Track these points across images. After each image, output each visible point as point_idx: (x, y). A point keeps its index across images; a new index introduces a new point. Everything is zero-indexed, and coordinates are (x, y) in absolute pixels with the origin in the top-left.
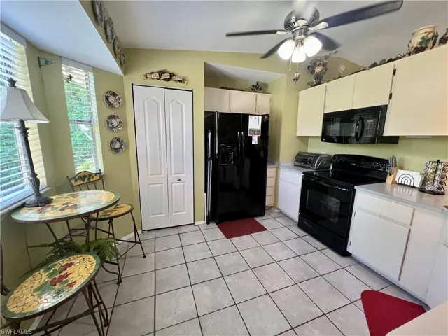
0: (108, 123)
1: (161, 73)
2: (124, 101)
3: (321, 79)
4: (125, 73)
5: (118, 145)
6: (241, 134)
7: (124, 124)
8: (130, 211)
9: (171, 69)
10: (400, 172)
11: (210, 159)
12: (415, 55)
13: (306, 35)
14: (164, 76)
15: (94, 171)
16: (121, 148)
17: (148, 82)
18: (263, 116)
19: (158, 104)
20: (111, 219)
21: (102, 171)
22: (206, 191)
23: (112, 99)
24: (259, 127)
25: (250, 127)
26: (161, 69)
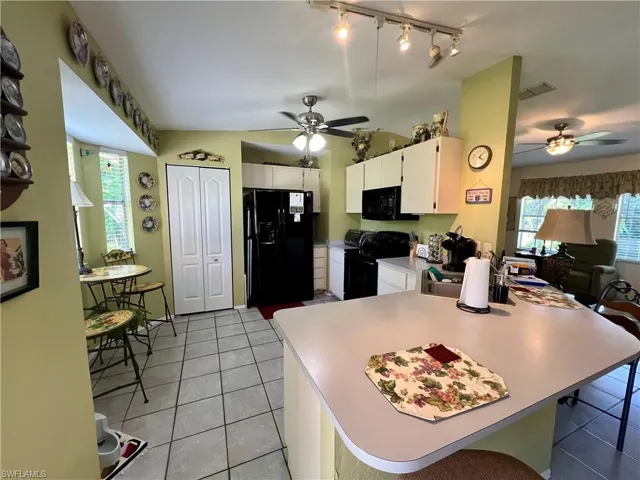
0: (141, 203)
1: (196, 153)
2: (157, 181)
3: (364, 156)
4: (159, 154)
5: (150, 224)
6: (281, 211)
7: (157, 204)
8: (161, 287)
9: (207, 149)
10: (419, 246)
11: (250, 238)
12: (415, 146)
13: (315, 132)
14: (198, 156)
15: (125, 250)
16: (153, 227)
17: (182, 162)
18: (305, 194)
19: (193, 182)
20: (142, 293)
21: (134, 250)
22: (246, 272)
23: (145, 180)
24: (301, 204)
25: (291, 205)
26: (197, 149)
